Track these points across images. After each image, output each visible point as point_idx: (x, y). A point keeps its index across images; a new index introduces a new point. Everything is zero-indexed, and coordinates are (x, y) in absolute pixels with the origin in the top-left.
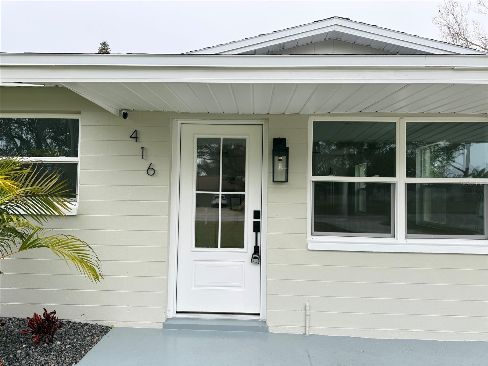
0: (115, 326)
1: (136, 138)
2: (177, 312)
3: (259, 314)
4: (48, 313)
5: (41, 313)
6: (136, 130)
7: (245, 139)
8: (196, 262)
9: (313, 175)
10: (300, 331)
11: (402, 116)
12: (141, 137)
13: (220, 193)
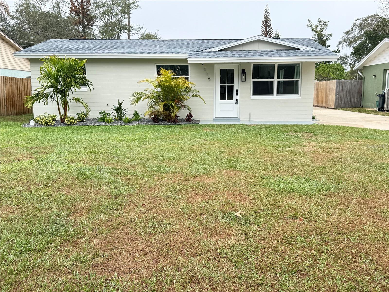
0: (201, 120)
1: (205, 70)
2: (216, 117)
3: (237, 117)
6: (205, 68)
7: (234, 69)
8: (220, 104)
9: (252, 79)
10: (248, 120)
11: (276, 62)
13: (227, 85)
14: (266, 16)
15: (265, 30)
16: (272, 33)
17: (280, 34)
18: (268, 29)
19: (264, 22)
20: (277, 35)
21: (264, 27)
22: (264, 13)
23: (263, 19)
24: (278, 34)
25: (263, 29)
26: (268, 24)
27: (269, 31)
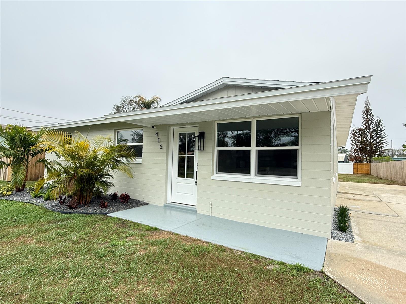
0: (151, 204)
1: (157, 135)
2: (171, 202)
3: (196, 206)
4: (127, 193)
5: (125, 193)
6: (157, 133)
7: (195, 133)
8: (178, 183)
9: (217, 147)
10: (208, 214)
11: (254, 118)
12: (159, 134)
13: (186, 155)
14: (367, 107)
15: (366, 117)
16: (373, 120)
17: (381, 120)
18: (369, 116)
19: (365, 111)
20: (378, 121)
21: (365, 115)
22: (365, 104)
23: (364, 109)
24: (379, 119)
25: (364, 117)
26: (369, 112)
27: (370, 118)
